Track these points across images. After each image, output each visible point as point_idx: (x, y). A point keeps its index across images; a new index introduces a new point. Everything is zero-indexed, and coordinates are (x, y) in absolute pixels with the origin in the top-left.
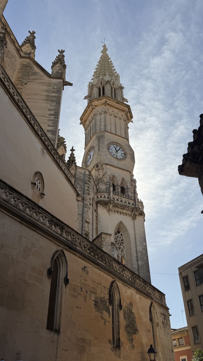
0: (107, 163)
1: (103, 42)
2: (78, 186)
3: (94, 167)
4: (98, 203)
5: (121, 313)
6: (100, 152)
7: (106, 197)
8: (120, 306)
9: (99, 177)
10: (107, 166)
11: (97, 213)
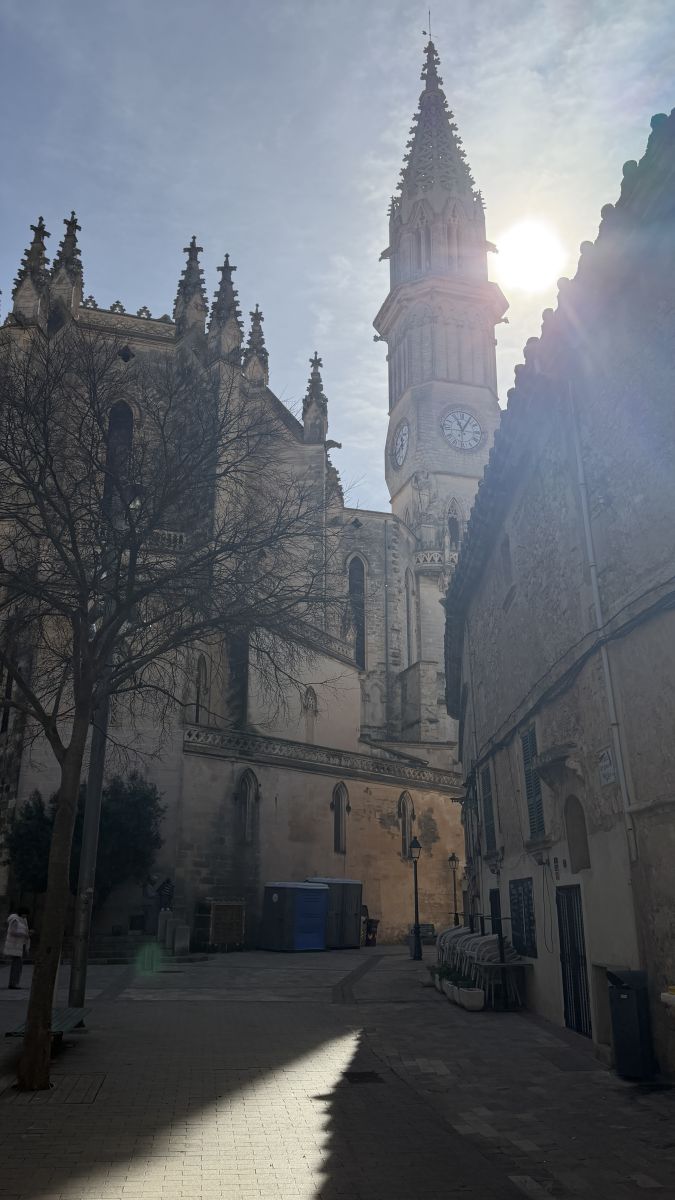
0: (439, 469)
1: (425, 33)
2: (374, 557)
3: (410, 479)
4: (419, 574)
5: (415, 824)
6: (422, 443)
7: (436, 559)
8: (413, 817)
9: (420, 511)
10: (438, 476)
11: (418, 597)
